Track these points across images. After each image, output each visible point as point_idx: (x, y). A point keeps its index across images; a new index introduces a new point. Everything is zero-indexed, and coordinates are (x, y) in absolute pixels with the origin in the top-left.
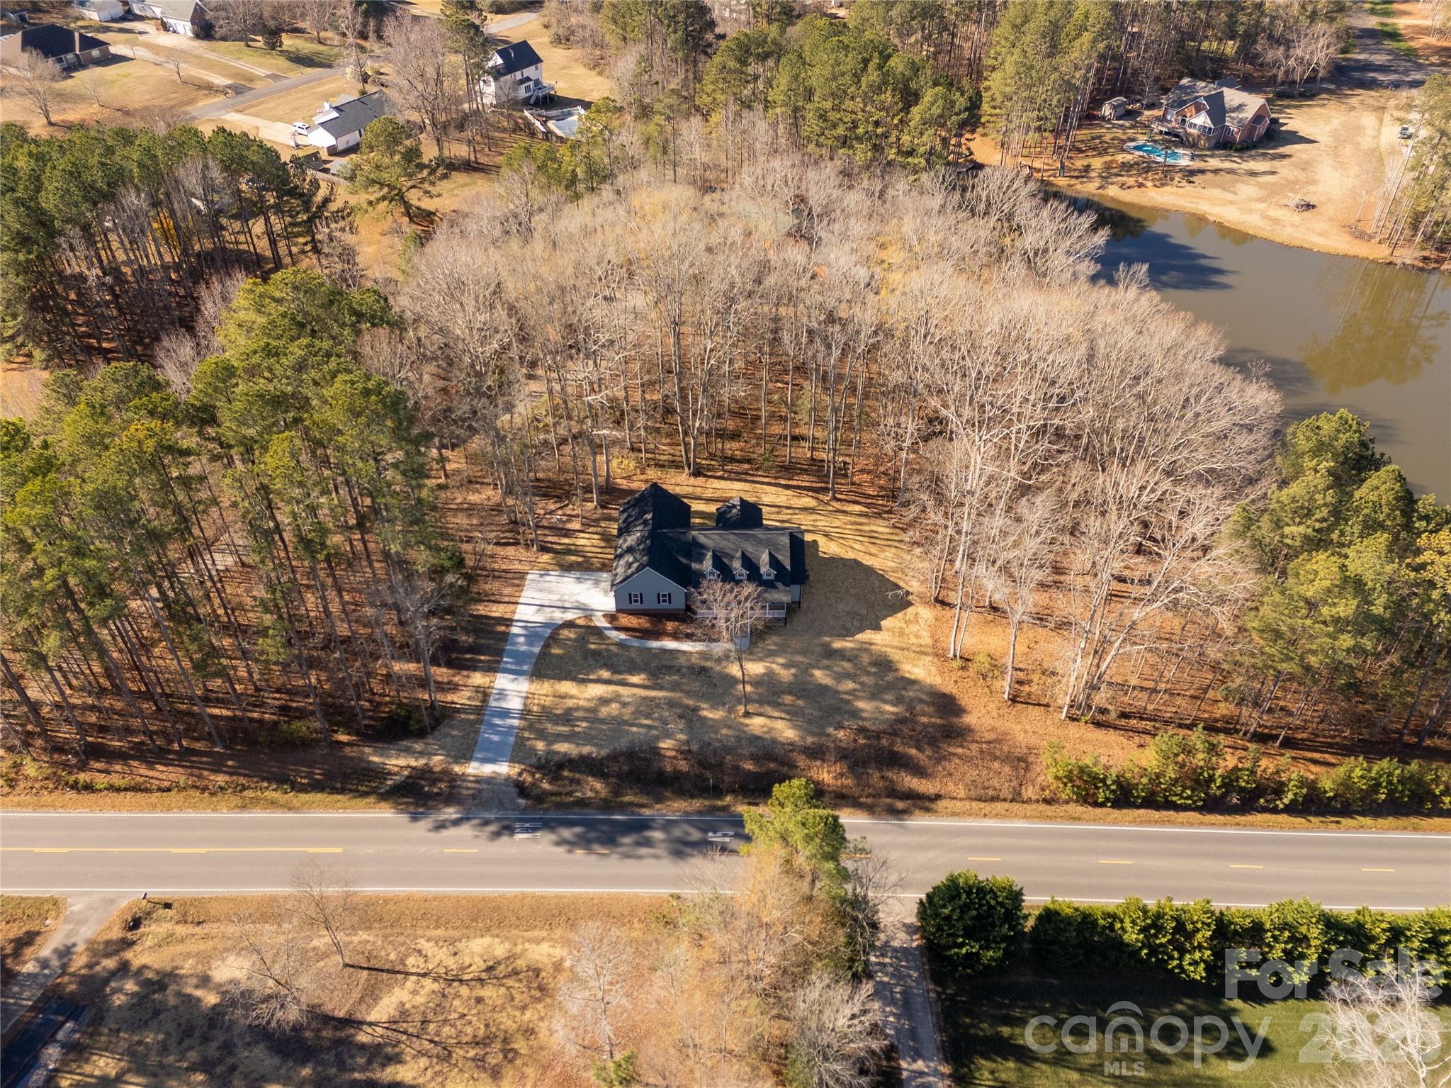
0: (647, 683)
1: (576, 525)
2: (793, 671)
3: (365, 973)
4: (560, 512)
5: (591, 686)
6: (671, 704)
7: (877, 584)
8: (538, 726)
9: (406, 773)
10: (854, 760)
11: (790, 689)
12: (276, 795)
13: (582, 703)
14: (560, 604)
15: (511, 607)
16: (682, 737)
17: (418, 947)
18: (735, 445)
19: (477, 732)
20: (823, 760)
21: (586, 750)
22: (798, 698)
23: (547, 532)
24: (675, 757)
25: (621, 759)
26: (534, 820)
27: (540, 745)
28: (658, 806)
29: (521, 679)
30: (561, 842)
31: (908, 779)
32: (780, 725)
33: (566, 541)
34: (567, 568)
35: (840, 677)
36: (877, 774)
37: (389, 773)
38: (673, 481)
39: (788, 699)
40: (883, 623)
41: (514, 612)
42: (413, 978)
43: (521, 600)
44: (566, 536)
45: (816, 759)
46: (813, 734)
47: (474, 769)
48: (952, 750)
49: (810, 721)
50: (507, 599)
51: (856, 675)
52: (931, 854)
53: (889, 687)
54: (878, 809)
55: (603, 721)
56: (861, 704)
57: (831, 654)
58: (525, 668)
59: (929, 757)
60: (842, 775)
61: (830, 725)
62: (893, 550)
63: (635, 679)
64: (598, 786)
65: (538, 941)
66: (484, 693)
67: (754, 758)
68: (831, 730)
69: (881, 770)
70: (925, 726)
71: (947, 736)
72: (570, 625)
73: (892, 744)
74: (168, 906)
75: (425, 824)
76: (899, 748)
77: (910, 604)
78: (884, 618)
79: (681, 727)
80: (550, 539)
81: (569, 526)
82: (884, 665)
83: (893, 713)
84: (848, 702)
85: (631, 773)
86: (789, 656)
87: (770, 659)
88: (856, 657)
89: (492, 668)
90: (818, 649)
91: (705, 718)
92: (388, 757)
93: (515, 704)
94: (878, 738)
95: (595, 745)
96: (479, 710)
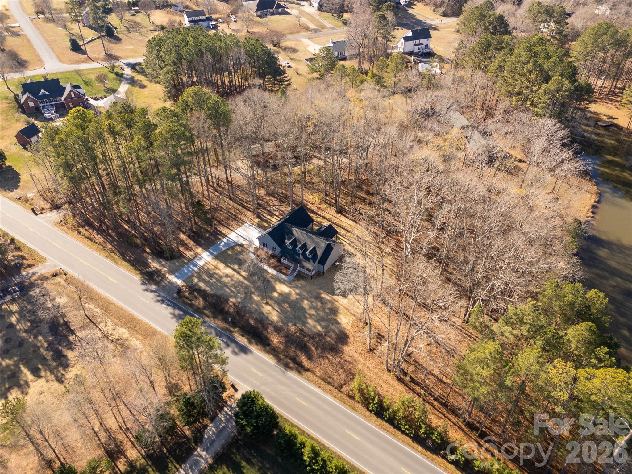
0: (246, 277)
1: (277, 213)
2: (298, 297)
3: (89, 320)
4: (277, 207)
5: (229, 269)
6: (247, 287)
8: (201, 274)
9: (154, 269)
10: (289, 339)
11: (290, 302)
12: (117, 257)
13: (220, 273)
14: (245, 237)
15: (231, 232)
16: (240, 300)
17: (107, 322)
19: (183, 267)
20: (278, 334)
21: (208, 289)
22: (290, 307)
23: (266, 212)
24: (231, 306)
25: (215, 298)
26: (173, 303)
27: (196, 280)
28: (212, 319)
29: (211, 256)
30: (173, 314)
31: (303, 357)
32: (275, 313)
33: (269, 217)
34: (260, 226)
35: (312, 307)
36: (293, 349)
37: (150, 267)
38: (328, 212)
39: (286, 306)
40: (349, 296)
41: (230, 234)
42: (98, 329)
43: (236, 231)
44: (271, 216)
45: (276, 332)
46: (283, 323)
47: (172, 278)
48: (328, 356)
49: (286, 317)
50: (232, 228)
51: (319, 310)
52: (284, 388)
53: (328, 320)
54: (282, 362)
55: (220, 282)
56: (310, 321)
57: (318, 297)
58: (215, 253)
59: (318, 354)
60: (281, 342)
61: (292, 322)
63: (244, 273)
64: (202, 303)
65: (138, 339)
66: (196, 255)
67: (256, 320)
68: (290, 325)
69: (296, 349)
70: (326, 341)
71: (331, 350)
72: (242, 245)
73: (308, 341)
74: (66, 275)
75: (144, 287)
76: (309, 344)
77: (368, 294)
78: (352, 295)
79: (242, 296)
80: (265, 215)
81: (275, 213)
82: (334, 311)
83: (319, 330)
84: (306, 318)
85: (214, 304)
86: (302, 291)
87: (294, 289)
88: (326, 303)
89: (206, 249)
90: (315, 294)
91: (253, 298)
92: (153, 262)
93: (201, 263)
94: (305, 336)
95: (211, 289)
96: (190, 260)
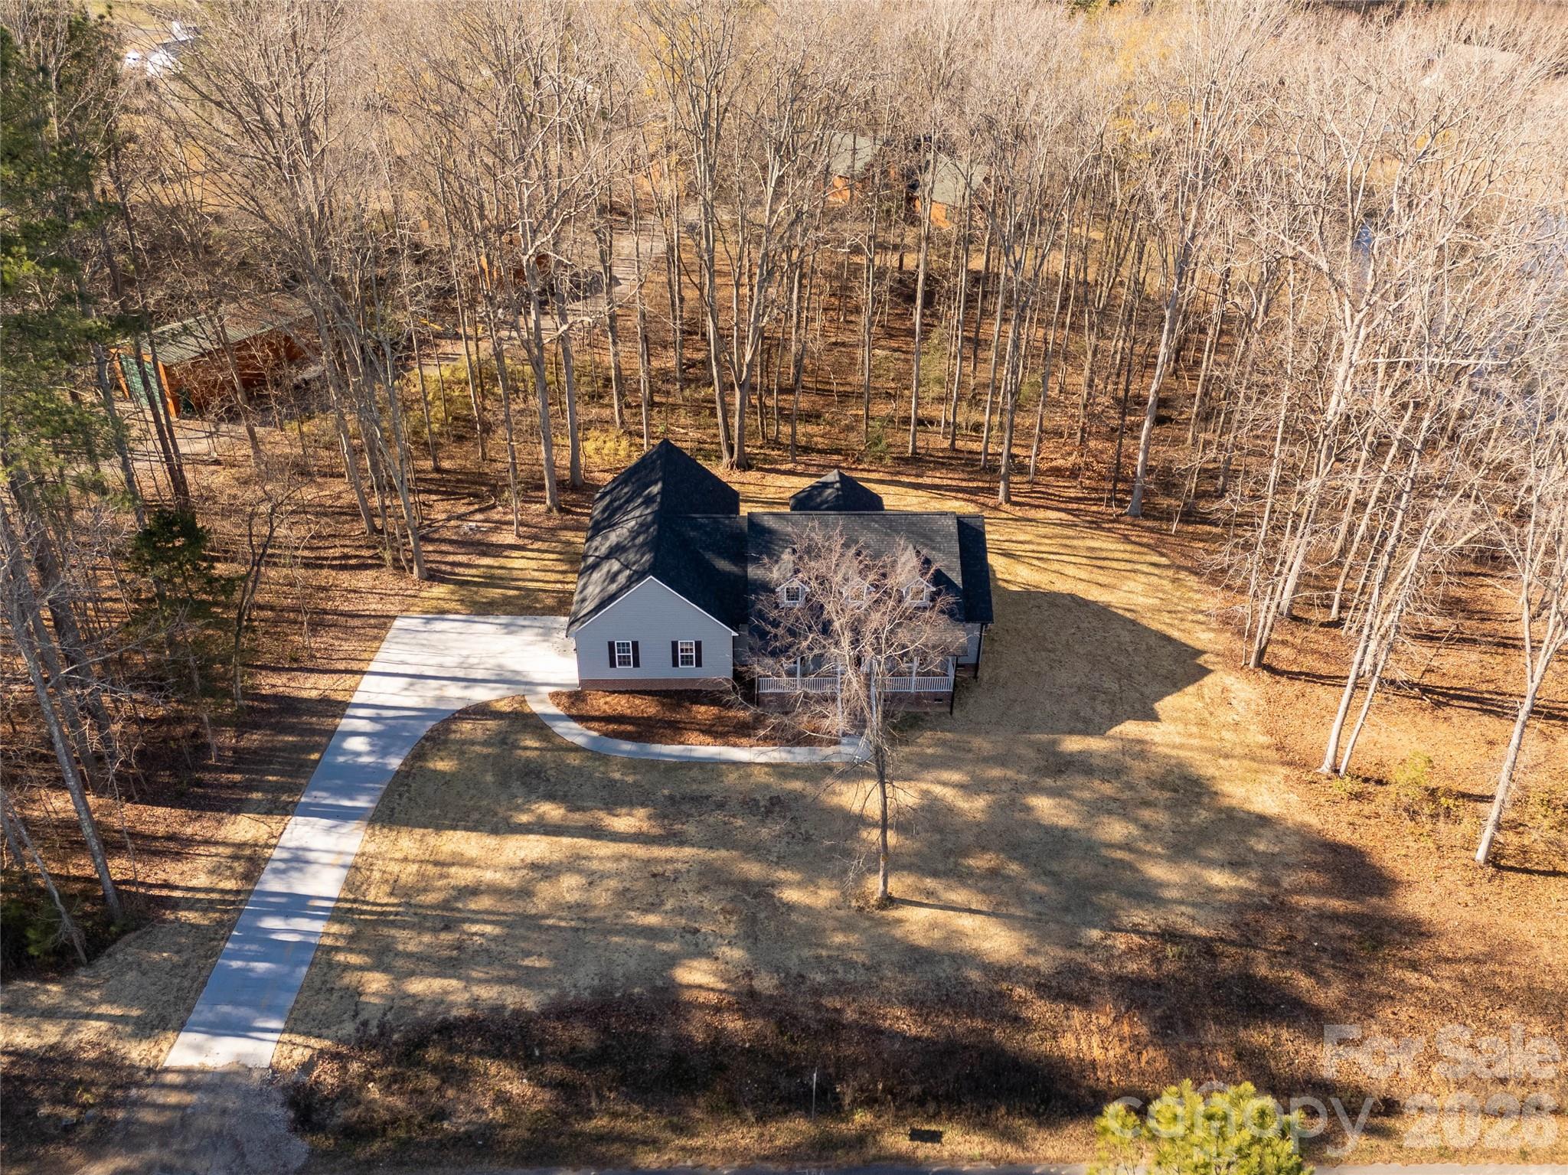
0: (649, 829)
1: (508, 538)
2: (985, 799)
4: (479, 516)
5: (517, 838)
6: (710, 877)
7: (1126, 637)
8: (373, 936)
11: (984, 837)
13: (489, 876)
14: (461, 674)
15: (349, 681)
16: (736, 954)
18: (811, 429)
19: (214, 954)
21: (489, 994)
22: (1006, 857)
23: (444, 548)
24: (716, 1007)
27: (376, 983)
29: (349, 825)
33: (484, 561)
34: (483, 609)
39: (983, 861)
40: (1159, 706)
41: (353, 690)
43: (373, 667)
44: (484, 554)
46: (1054, 941)
48: (1393, 975)
50: (341, 666)
51: (1128, 807)
53: (1205, 835)
55: (539, 921)
56: (1157, 871)
57: (1062, 763)
58: (362, 802)
59: (1342, 994)
62: (1142, 578)
63: (624, 822)
64: (518, 1087)
66: (253, 860)
70: (1316, 916)
71: (1372, 943)
72: (481, 711)
76: (1267, 972)
77: (1204, 672)
78: (1160, 697)
79: (731, 930)
80: (451, 558)
81: (496, 538)
82: (1184, 784)
83: (1233, 890)
84: (1125, 865)
86: (970, 768)
87: (931, 775)
88: (1120, 768)
89: (279, 806)
90: (1034, 756)
91: (791, 907)
93: (323, 884)
95: (514, 981)
96: (231, 900)
